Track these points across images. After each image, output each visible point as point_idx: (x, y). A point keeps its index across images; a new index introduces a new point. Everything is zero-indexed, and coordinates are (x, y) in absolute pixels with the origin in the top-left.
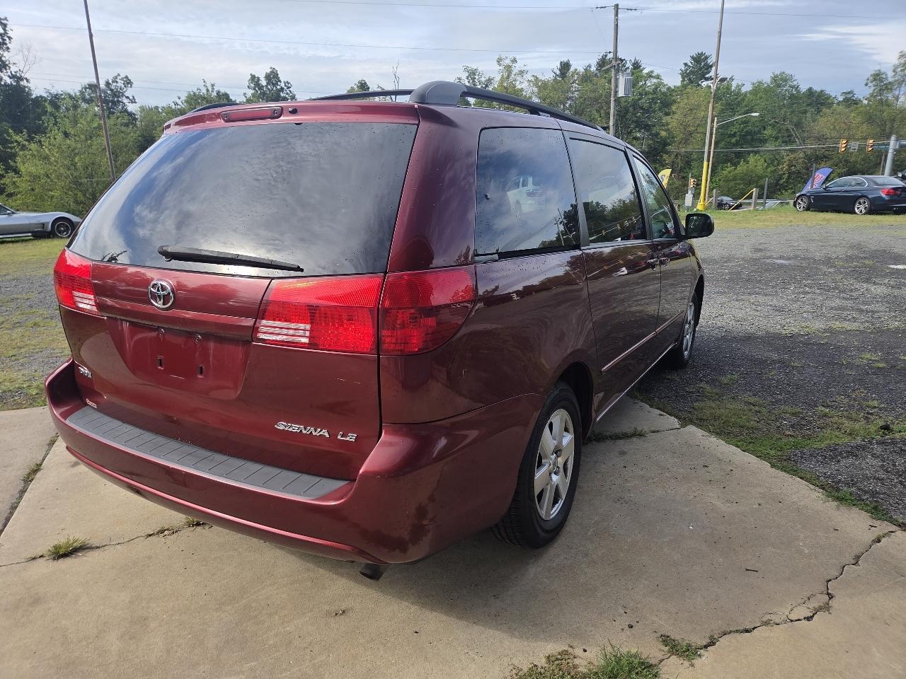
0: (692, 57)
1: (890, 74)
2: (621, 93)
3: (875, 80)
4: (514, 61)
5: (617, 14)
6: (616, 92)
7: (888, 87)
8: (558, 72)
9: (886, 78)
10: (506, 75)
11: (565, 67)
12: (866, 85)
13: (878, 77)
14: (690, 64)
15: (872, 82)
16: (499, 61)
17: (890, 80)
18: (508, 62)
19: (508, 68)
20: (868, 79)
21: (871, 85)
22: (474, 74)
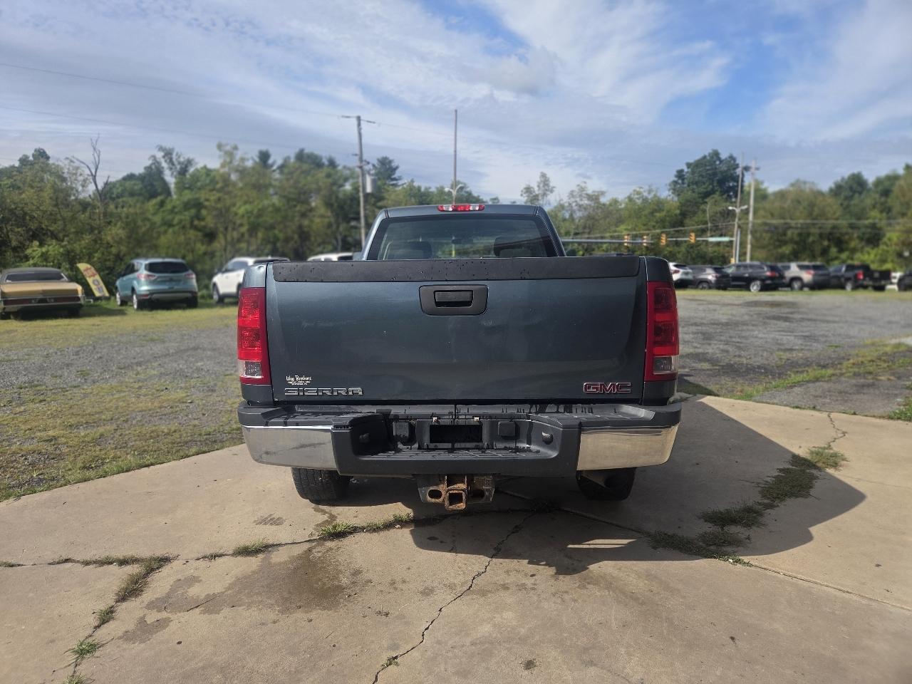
0: (378, 160)
1: (536, 189)
2: (369, 190)
3: (527, 192)
4: (236, 148)
5: (359, 125)
6: (364, 188)
7: (536, 198)
8: (257, 160)
9: (534, 192)
10: (228, 160)
11: (264, 156)
12: (522, 195)
13: (528, 190)
14: (377, 165)
15: (525, 193)
16: (220, 147)
17: (537, 193)
18: (228, 148)
19: (230, 154)
20: (522, 191)
21: (524, 195)
22: (171, 154)
